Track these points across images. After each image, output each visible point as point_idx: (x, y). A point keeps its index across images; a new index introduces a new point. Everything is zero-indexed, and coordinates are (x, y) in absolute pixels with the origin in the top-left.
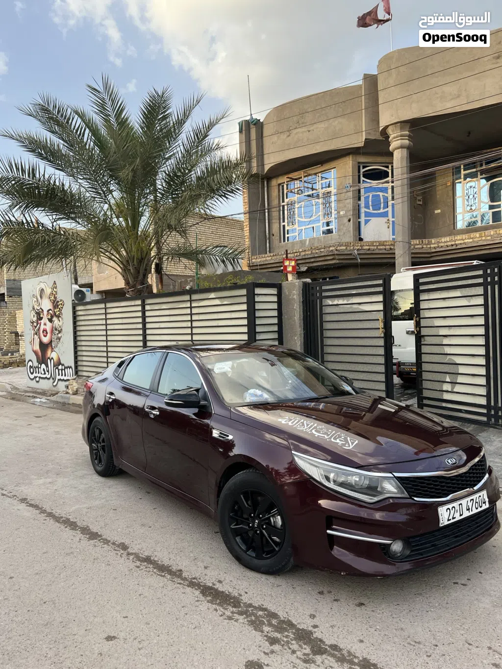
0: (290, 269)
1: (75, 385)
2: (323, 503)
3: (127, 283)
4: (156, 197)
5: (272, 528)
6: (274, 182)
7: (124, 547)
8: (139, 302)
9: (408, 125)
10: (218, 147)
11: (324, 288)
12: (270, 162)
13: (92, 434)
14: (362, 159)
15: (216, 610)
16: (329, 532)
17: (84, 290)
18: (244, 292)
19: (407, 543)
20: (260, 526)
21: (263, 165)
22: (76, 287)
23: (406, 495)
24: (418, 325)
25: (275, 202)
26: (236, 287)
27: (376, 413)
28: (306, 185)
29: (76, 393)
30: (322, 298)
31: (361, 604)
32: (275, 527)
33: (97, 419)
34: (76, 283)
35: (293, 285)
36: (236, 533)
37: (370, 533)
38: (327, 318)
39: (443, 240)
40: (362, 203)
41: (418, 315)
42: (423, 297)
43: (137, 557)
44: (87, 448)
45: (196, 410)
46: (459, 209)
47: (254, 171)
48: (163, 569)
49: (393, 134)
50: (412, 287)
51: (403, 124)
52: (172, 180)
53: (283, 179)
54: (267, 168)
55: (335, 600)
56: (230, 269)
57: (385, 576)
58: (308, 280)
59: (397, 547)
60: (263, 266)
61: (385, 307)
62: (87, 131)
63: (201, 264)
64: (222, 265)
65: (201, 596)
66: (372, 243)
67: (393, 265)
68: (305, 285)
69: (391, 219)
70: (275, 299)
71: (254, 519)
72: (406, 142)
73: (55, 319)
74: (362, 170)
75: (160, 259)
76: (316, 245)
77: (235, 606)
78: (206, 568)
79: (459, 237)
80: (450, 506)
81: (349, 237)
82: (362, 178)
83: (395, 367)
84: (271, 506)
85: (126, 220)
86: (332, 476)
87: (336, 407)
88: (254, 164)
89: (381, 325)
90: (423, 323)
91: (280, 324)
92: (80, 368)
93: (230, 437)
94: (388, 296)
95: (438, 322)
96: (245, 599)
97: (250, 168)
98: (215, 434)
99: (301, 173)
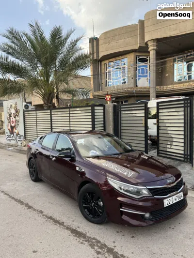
0: (108, 99)
1: (24, 143)
2: (119, 199)
3: (45, 103)
4: (56, 69)
5: (99, 206)
6: (103, 63)
7: (41, 212)
8: (49, 111)
9: (156, 41)
10: (81, 49)
11: (122, 107)
12: (101, 55)
13: (30, 164)
14: (138, 54)
15: (76, 239)
16: (121, 209)
17: (28, 104)
18: (90, 108)
19: (151, 214)
20: (94, 205)
21: (99, 56)
22: (25, 103)
23: (151, 195)
24: (158, 121)
25: (103, 71)
26: (87, 106)
27: (140, 159)
28: (116, 64)
29: (25, 146)
30: (121, 111)
31: (133, 237)
32: (100, 206)
33: (32, 159)
34: (25, 102)
35: (110, 105)
36: (85, 208)
37: (137, 210)
38: (123, 119)
39: (169, 86)
40: (137, 71)
41: (158, 118)
42: (160, 111)
43: (47, 217)
44: (28, 170)
45: (70, 159)
46: (175, 74)
47: (95, 58)
48: (57, 222)
49: (150, 44)
50: (156, 106)
51: (154, 40)
52: (62, 62)
53: (106, 62)
54: (100, 57)
55: (123, 235)
56: (85, 97)
57: (142, 226)
58: (116, 104)
59: (147, 215)
60: (98, 96)
61: (145, 115)
62: (28, 42)
63: (74, 95)
64: (82, 96)
65: (71, 233)
66: (141, 88)
67: (149, 96)
68: (114, 105)
69: (149, 78)
70: (102, 111)
71: (92, 203)
72: (155, 48)
73: (16, 117)
74: (138, 59)
75: (58, 93)
76: (119, 88)
77: (84, 238)
78: (73, 221)
79: (175, 86)
80: (168, 199)
81: (132, 85)
82: (138, 62)
83: (149, 137)
84: (99, 198)
85: (44, 78)
86: (122, 187)
87: (125, 157)
88: (95, 56)
89: (143, 122)
90: (160, 121)
91: (104, 121)
92: (26, 136)
93: (83, 170)
94: (147, 110)
95: (165, 121)
96: (88, 235)
97: (93, 57)
98: (77, 169)
99: (113, 59)
